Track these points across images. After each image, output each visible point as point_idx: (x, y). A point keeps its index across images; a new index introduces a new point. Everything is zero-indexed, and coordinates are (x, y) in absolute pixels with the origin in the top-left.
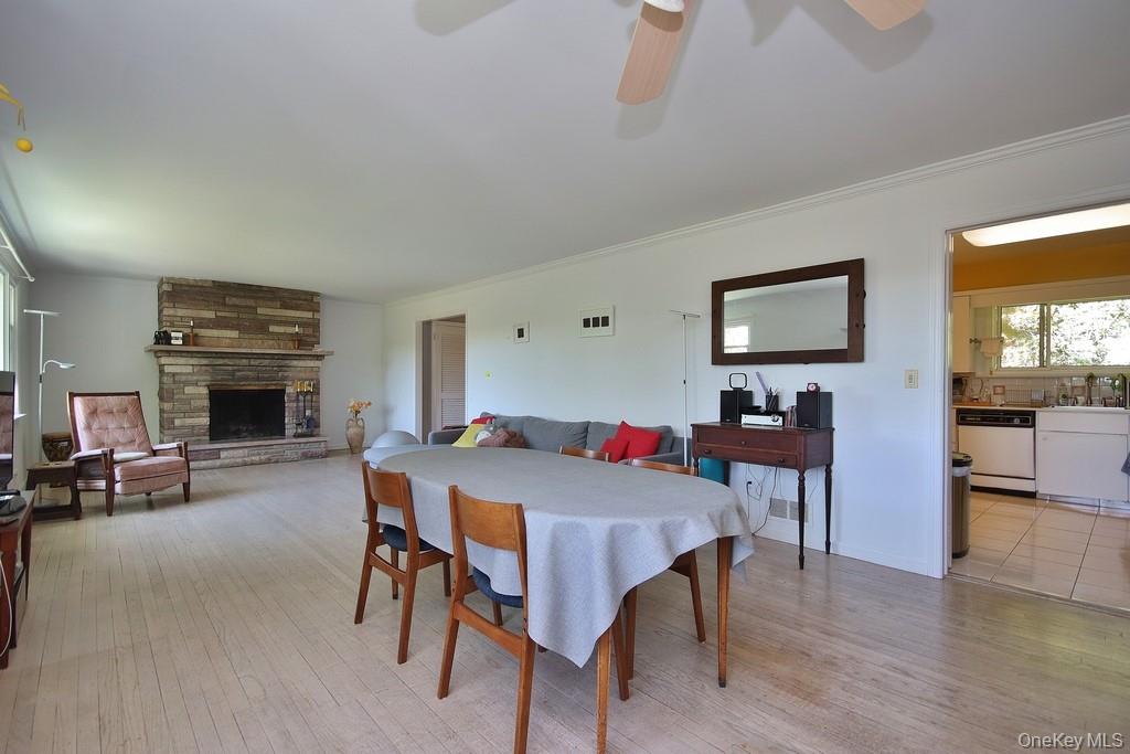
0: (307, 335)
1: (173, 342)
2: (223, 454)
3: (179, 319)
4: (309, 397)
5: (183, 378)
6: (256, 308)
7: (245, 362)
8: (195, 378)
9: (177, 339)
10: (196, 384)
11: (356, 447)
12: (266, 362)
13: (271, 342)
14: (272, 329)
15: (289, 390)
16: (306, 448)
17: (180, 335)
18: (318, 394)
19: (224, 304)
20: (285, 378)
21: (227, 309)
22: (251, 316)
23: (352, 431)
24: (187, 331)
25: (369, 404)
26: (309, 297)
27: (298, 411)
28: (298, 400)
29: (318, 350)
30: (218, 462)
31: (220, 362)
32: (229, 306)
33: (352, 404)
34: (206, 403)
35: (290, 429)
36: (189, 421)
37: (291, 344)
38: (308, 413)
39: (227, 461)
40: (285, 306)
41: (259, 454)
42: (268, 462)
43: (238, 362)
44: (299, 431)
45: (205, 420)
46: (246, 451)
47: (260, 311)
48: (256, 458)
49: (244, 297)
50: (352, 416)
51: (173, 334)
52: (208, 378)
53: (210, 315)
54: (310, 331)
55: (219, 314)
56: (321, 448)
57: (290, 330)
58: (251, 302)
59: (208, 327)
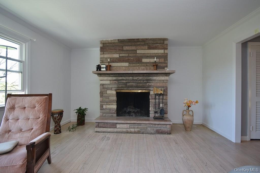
0: (161, 63)
1: (102, 69)
2: (118, 126)
3: (105, 59)
4: (161, 97)
5: (106, 86)
6: (136, 51)
7: (131, 78)
8: (111, 86)
9: (103, 68)
10: (111, 89)
11: (189, 127)
12: (140, 78)
13: (143, 67)
14: (144, 60)
15: (152, 93)
16: (159, 128)
17: (104, 66)
18: (167, 95)
19: (123, 50)
20: (149, 86)
21: (124, 52)
22: (134, 55)
23: (187, 118)
24: (107, 64)
25: (197, 102)
26: (162, 42)
27: (155, 104)
28: (155, 99)
29: (167, 70)
30: (115, 130)
31: (120, 78)
32: (125, 51)
33: (186, 101)
34: (115, 98)
35: (152, 114)
36: (108, 107)
37: (152, 68)
38: (161, 105)
39: (119, 130)
40: (150, 48)
41: (134, 128)
42: (138, 132)
43: (128, 78)
44: (157, 115)
45: (114, 107)
46: (128, 125)
47: (138, 52)
48: (132, 130)
49: (131, 45)
50: (186, 108)
51: (102, 66)
52: (116, 86)
53: (117, 56)
54: (162, 60)
55: (121, 55)
56: (168, 128)
57: (152, 60)
58: (134, 48)
59: (116, 62)
